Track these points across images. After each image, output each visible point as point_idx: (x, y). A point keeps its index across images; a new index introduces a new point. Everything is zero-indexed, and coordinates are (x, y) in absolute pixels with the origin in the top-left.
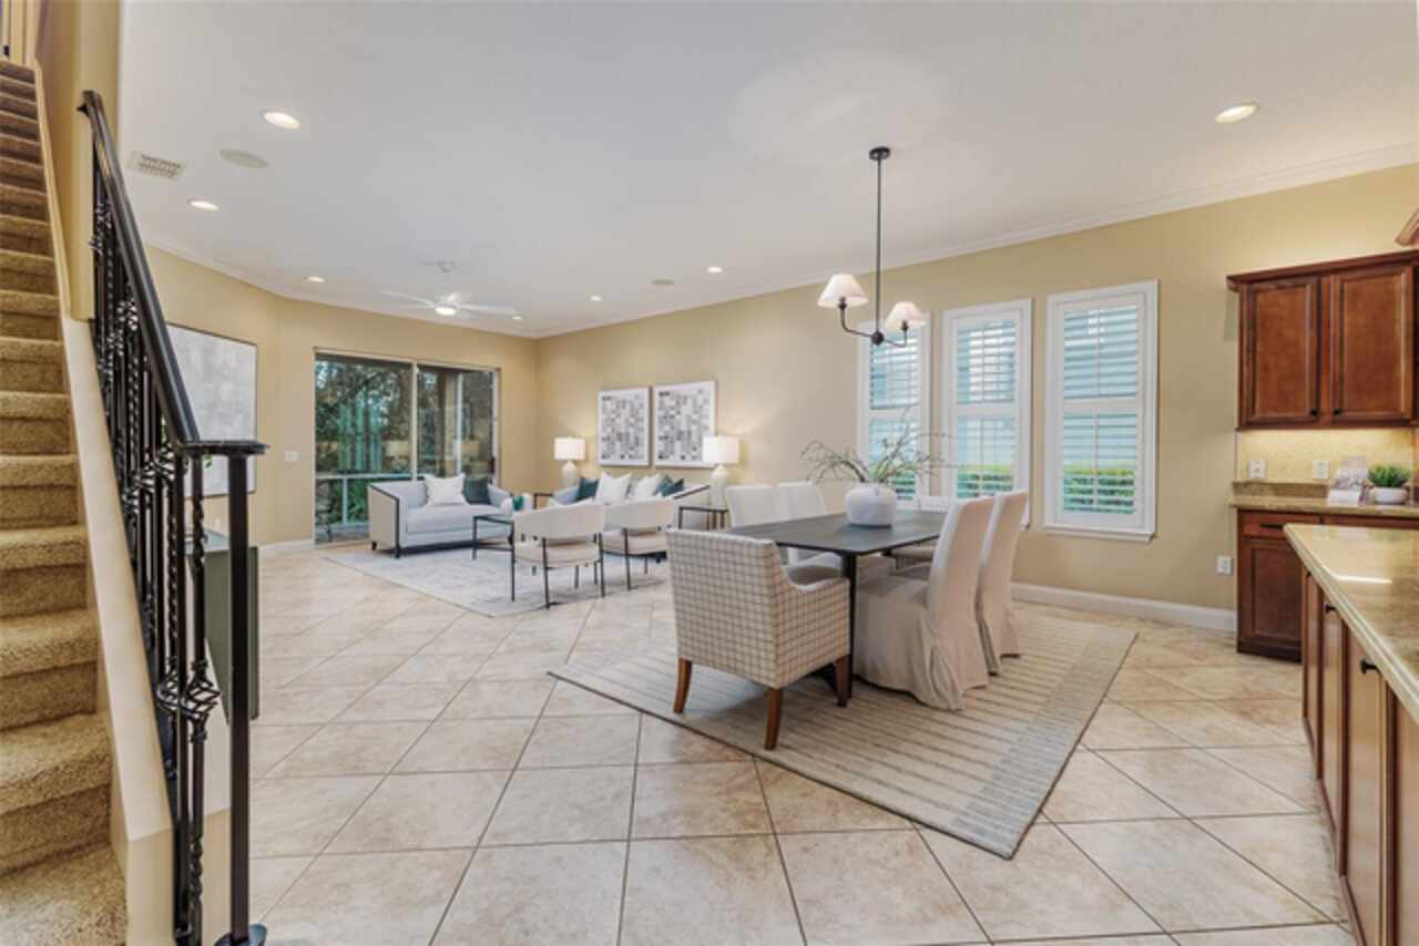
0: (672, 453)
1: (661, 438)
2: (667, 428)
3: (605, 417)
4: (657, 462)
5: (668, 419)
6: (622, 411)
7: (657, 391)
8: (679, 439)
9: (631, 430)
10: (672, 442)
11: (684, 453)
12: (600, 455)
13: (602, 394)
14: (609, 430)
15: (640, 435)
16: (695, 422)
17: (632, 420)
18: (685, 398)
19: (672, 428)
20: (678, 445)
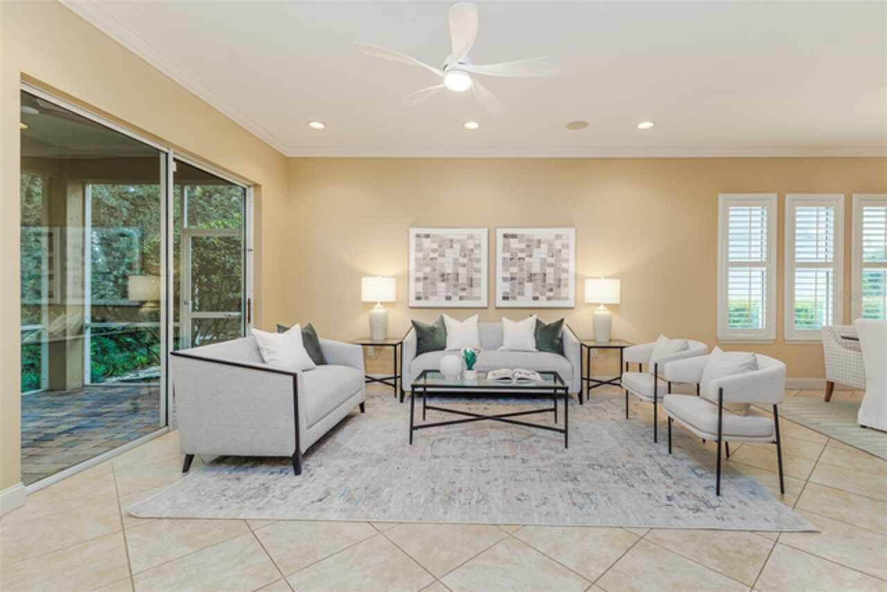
0: (521, 294)
1: (505, 279)
2: (514, 270)
3: (420, 255)
4: (501, 303)
5: (516, 260)
6: (448, 251)
7: (500, 232)
8: (531, 281)
9: (462, 271)
10: (521, 283)
11: (537, 294)
12: (412, 296)
13: (414, 231)
14: (428, 270)
15: (476, 276)
16: (551, 265)
17: (464, 260)
18: (539, 242)
19: (522, 270)
20: (528, 287)
